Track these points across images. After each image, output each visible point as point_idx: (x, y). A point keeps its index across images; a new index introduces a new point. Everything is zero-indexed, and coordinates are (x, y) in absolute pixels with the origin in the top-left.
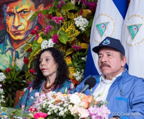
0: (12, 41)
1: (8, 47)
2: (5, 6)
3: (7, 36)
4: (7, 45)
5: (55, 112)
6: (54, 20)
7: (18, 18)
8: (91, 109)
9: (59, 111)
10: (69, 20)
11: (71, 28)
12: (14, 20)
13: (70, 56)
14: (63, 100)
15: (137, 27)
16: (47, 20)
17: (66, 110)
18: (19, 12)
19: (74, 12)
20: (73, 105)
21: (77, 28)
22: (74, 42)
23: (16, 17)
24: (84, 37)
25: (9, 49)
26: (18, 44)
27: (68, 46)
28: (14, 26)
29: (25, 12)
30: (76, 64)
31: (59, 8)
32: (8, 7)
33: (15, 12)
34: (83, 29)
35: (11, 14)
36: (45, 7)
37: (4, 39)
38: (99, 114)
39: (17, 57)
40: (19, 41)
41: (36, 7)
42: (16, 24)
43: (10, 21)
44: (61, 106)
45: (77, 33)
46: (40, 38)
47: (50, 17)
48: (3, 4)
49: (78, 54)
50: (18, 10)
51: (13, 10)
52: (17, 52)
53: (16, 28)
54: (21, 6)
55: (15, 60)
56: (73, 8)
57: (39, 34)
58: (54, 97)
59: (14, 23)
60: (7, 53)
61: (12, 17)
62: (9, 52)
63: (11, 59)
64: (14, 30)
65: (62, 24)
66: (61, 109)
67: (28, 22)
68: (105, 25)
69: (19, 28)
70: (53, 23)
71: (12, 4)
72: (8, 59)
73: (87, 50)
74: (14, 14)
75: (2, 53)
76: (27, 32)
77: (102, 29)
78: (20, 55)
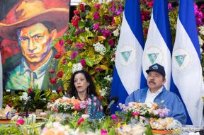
0: (29, 63)
1: (25, 69)
3: (23, 59)
4: (24, 67)
12: (29, 44)
18: (33, 37)
29: (39, 37)
32: (22, 32)
33: (29, 36)
35: (25, 38)
37: (21, 62)
39: (35, 77)
52: (35, 73)
53: (32, 51)
55: (34, 81)
59: (29, 46)
67: (43, 46)
69: (35, 52)
71: (25, 29)
72: (26, 80)
73: (107, 71)
74: (28, 38)
75: (20, 75)
76: (43, 55)
77: (126, 55)
78: (38, 76)
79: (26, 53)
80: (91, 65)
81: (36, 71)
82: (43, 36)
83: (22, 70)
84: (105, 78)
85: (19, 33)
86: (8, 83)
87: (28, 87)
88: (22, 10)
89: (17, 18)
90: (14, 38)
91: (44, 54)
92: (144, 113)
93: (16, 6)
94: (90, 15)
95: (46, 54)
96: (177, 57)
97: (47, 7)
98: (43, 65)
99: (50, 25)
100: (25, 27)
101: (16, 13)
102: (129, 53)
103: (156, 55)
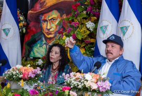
2: (41, 16)
5: (76, 85)
6: (73, 24)
7: (50, 23)
8: (99, 83)
9: (78, 85)
10: (82, 24)
11: (84, 29)
13: (84, 47)
14: (80, 78)
15: (127, 28)
16: (69, 25)
17: (83, 84)
19: (86, 18)
20: (87, 81)
21: (88, 29)
22: (86, 38)
23: (49, 23)
24: (93, 35)
25: (45, 44)
26: (50, 40)
27: (82, 41)
28: (47, 29)
30: (88, 53)
31: (76, 16)
34: (92, 30)
36: (67, 16)
38: (104, 86)
40: (51, 39)
41: (61, 16)
42: (49, 28)
43: (44, 25)
44: (80, 81)
45: (88, 32)
46: (64, 36)
47: (70, 22)
48: (40, 14)
49: (89, 46)
54: (52, 16)
56: (85, 16)
57: (64, 34)
58: (75, 76)
60: (43, 47)
61: (46, 23)
62: (45, 46)
63: (46, 50)
64: (47, 31)
65: (78, 27)
66: (79, 83)
68: (106, 27)
70: (72, 26)
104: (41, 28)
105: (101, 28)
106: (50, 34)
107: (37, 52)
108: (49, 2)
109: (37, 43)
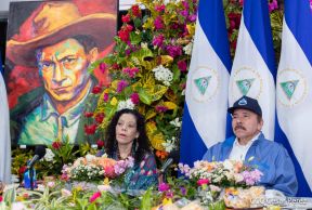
0: (55, 103)
1: (49, 112)
2: (38, 52)
3: (45, 96)
5: (210, 179)
7: (61, 69)
8: (243, 173)
9: (213, 179)
11: (149, 81)
12: (55, 72)
18: (61, 61)
19: (150, 59)
20: (228, 171)
25: (52, 114)
26: (65, 106)
28: (55, 81)
29: (70, 60)
30: (164, 130)
31: (128, 54)
32: (44, 54)
33: (55, 60)
34: (168, 84)
35: (49, 63)
37: (42, 100)
39: (65, 124)
40: (65, 103)
42: (59, 78)
43: (48, 73)
44: (215, 173)
46: (114, 99)
50: (59, 57)
51: (50, 58)
52: (64, 118)
53: (60, 83)
54: (64, 52)
55: (62, 130)
59: (54, 76)
60: (49, 121)
61: (51, 68)
62: (52, 119)
63: (56, 129)
64: (56, 87)
65: (138, 78)
66: (215, 176)
67: (77, 75)
69: (64, 84)
72: (52, 129)
73: (175, 111)
74: (53, 63)
75: (42, 121)
76: (76, 89)
77: (202, 84)
78: (70, 122)
79: (50, 86)
80: (148, 101)
81: (66, 115)
82: (77, 59)
83: (43, 114)
84: (172, 122)
85: (40, 56)
86: (23, 135)
87: (53, 140)
88: (44, 19)
89: (36, 32)
90: (32, 63)
91: (79, 87)
92: (218, 179)
93: (34, 13)
94: (148, 23)
95: (81, 87)
96: (283, 85)
97: (82, 12)
98: (77, 105)
99: (87, 42)
100: (49, 45)
101: (36, 24)
102: (207, 80)
103: (249, 83)
104: (41, 80)
105: (197, 81)
106: (64, 92)
107: (37, 133)
108: (55, 21)
109: (35, 113)
